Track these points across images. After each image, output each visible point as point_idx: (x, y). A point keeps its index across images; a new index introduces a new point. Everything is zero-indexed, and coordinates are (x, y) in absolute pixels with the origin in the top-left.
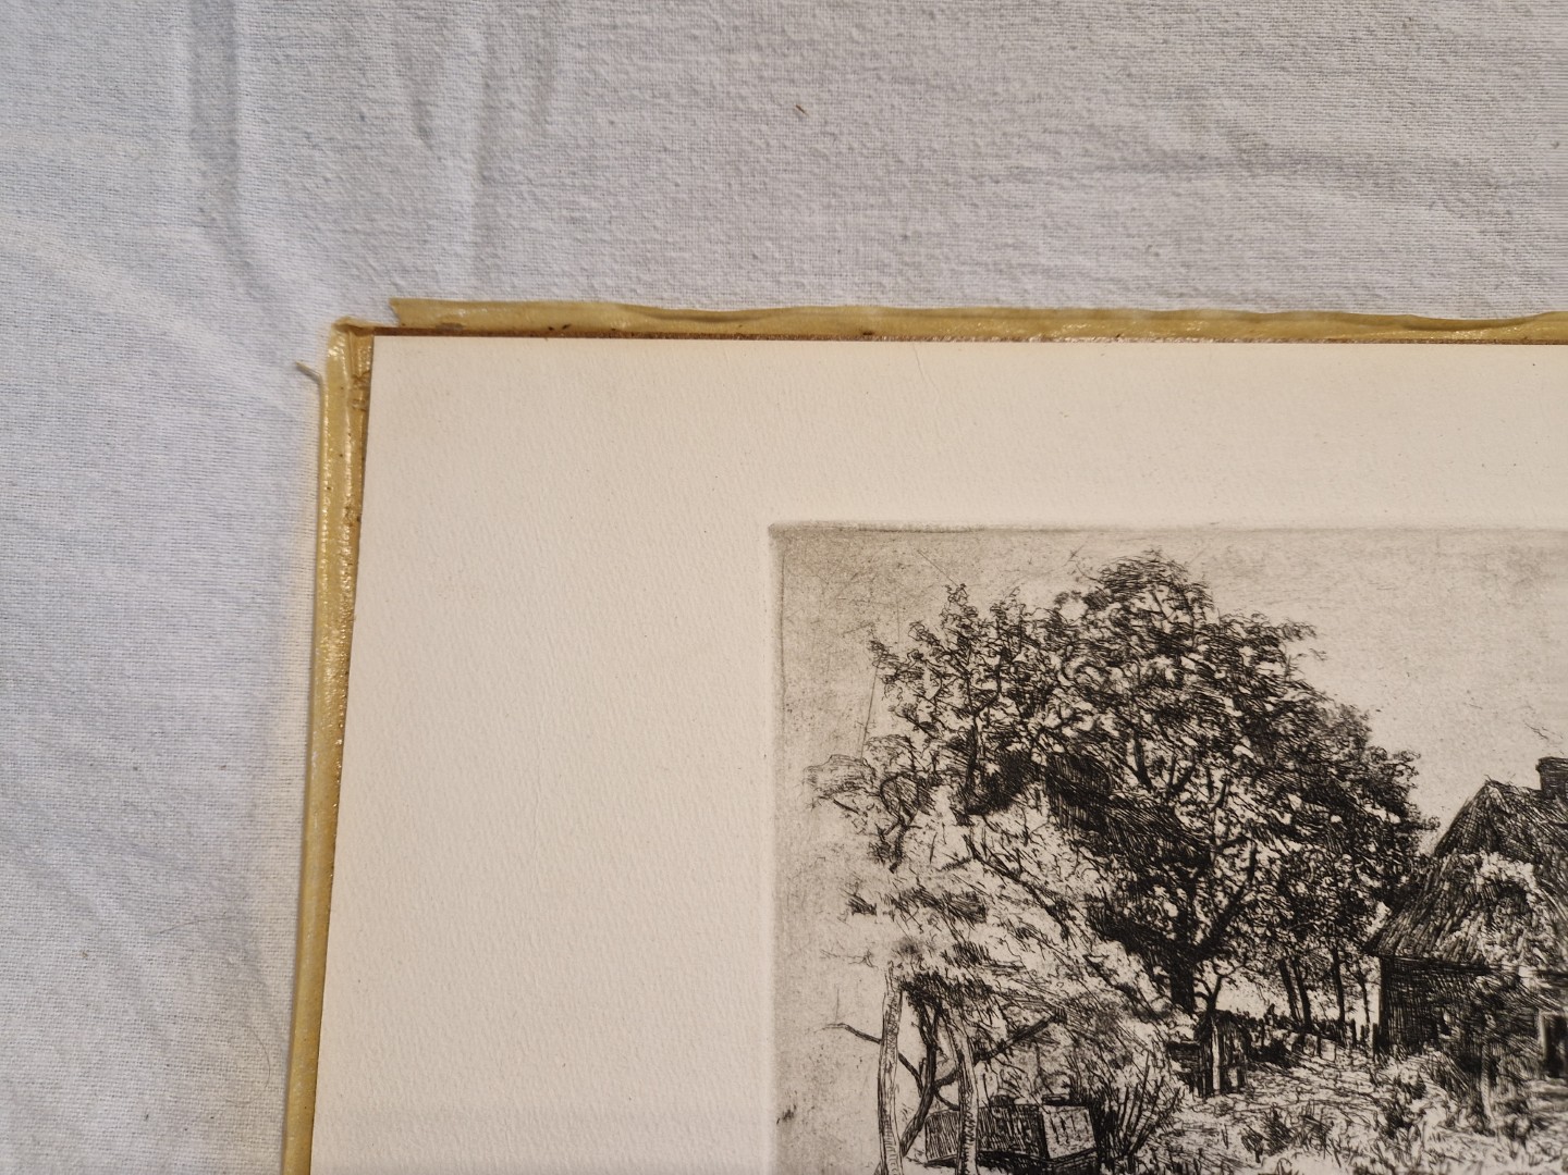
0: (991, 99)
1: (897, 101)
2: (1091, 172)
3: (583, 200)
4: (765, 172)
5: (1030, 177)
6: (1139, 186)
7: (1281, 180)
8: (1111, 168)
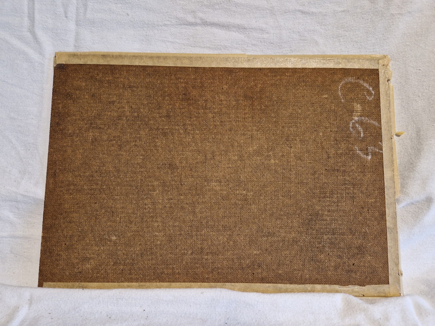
0: (160, 12)
1: (144, 12)
2: (178, 25)
3: (93, 28)
4: (123, 24)
5: (167, 25)
6: (186, 28)
7: (210, 27)
8: (181, 25)
